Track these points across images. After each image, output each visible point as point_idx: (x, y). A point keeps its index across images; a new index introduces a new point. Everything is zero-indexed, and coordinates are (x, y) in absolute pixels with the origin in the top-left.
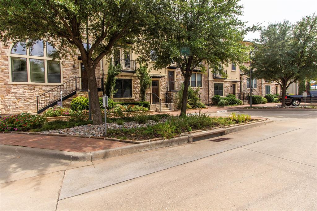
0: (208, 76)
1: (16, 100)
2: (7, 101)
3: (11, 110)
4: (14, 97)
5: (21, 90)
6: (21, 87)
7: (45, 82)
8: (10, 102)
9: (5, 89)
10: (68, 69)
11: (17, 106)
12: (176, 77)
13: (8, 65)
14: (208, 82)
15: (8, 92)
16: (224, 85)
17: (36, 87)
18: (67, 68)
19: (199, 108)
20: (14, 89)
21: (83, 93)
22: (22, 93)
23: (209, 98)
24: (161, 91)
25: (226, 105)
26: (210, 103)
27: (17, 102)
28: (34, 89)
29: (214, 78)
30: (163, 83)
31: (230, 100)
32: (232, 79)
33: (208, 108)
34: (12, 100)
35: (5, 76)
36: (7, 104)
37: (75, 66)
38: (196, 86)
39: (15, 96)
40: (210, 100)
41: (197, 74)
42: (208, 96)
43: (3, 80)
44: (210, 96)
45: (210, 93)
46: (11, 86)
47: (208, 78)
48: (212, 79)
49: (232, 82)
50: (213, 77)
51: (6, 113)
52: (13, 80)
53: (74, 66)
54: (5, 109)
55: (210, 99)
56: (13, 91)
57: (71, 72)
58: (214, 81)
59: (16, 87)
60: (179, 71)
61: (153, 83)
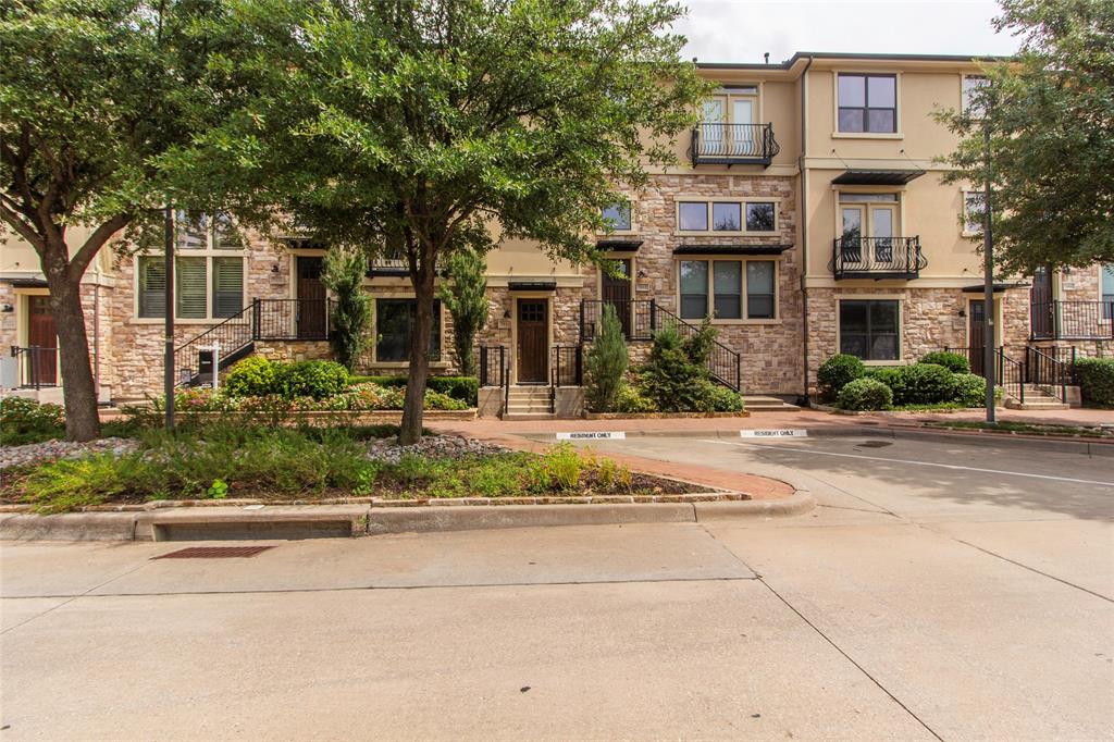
0: (805, 269)
1: (144, 363)
2: (127, 365)
3: (134, 390)
4: (141, 357)
5: (154, 337)
6: (156, 331)
7: (205, 317)
8: (133, 369)
9: (124, 337)
10: (262, 277)
11: (146, 380)
12: (638, 281)
13: (132, 279)
14: (805, 297)
15: (130, 342)
16: (907, 307)
17: (186, 330)
18: (257, 276)
19: (694, 409)
20: (142, 336)
21: (271, 347)
22: (157, 347)
23: (806, 368)
24: (555, 337)
25: (867, 402)
26: (812, 390)
27: (146, 370)
28: (182, 337)
29: (837, 278)
30: (565, 308)
31: (910, 383)
32: (966, 275)
33: (752, 413)
34: (136, 363)
35: (125, 306)
36: (127, 374)
37: (280, 268)
38: (739, 316)
39: (143, 354)
40: (812, 378)
41: (748, 262)
42: (802, 358)
43: (121, 314)
44: (809, 358)
45: (811, 345)
46: (136, 329)
47: (802, 278)
48: (828, 282)
49: (965, 290)
50: (835, 271)
51: (123, 396)
52: (141, 315)
53: (276, 269)
54: (123, 386)
55: (810, 373)
56: (139, 342)
57: (268, 286)
58: (836, 290)
59: (145, 332)
60: (649, 256)
61: (525, 308)
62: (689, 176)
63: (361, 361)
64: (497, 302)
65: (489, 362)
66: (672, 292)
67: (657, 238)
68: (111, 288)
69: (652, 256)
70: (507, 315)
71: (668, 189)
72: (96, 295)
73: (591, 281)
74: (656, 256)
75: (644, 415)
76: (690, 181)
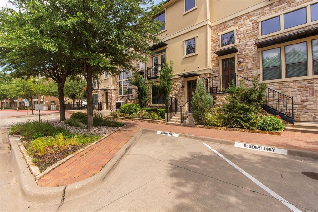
43: (117, 95)
60: (244, 53)
61: (190, 84)
62: (267, 6)
63: (148, 104)
64: (180, 83)
65: (178, 104)
66: (257, 68)
67: (248, 43)
68: (115, 89)
69: (245, 53)
70: (183, 87)
71: (254, 18)
72: (112, 91)
73: (217, 69)
74: (248, 52)
75: (216, 127)
76: (268, 8)
